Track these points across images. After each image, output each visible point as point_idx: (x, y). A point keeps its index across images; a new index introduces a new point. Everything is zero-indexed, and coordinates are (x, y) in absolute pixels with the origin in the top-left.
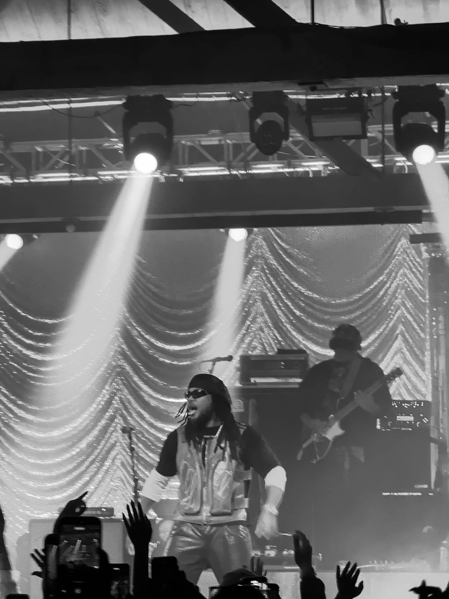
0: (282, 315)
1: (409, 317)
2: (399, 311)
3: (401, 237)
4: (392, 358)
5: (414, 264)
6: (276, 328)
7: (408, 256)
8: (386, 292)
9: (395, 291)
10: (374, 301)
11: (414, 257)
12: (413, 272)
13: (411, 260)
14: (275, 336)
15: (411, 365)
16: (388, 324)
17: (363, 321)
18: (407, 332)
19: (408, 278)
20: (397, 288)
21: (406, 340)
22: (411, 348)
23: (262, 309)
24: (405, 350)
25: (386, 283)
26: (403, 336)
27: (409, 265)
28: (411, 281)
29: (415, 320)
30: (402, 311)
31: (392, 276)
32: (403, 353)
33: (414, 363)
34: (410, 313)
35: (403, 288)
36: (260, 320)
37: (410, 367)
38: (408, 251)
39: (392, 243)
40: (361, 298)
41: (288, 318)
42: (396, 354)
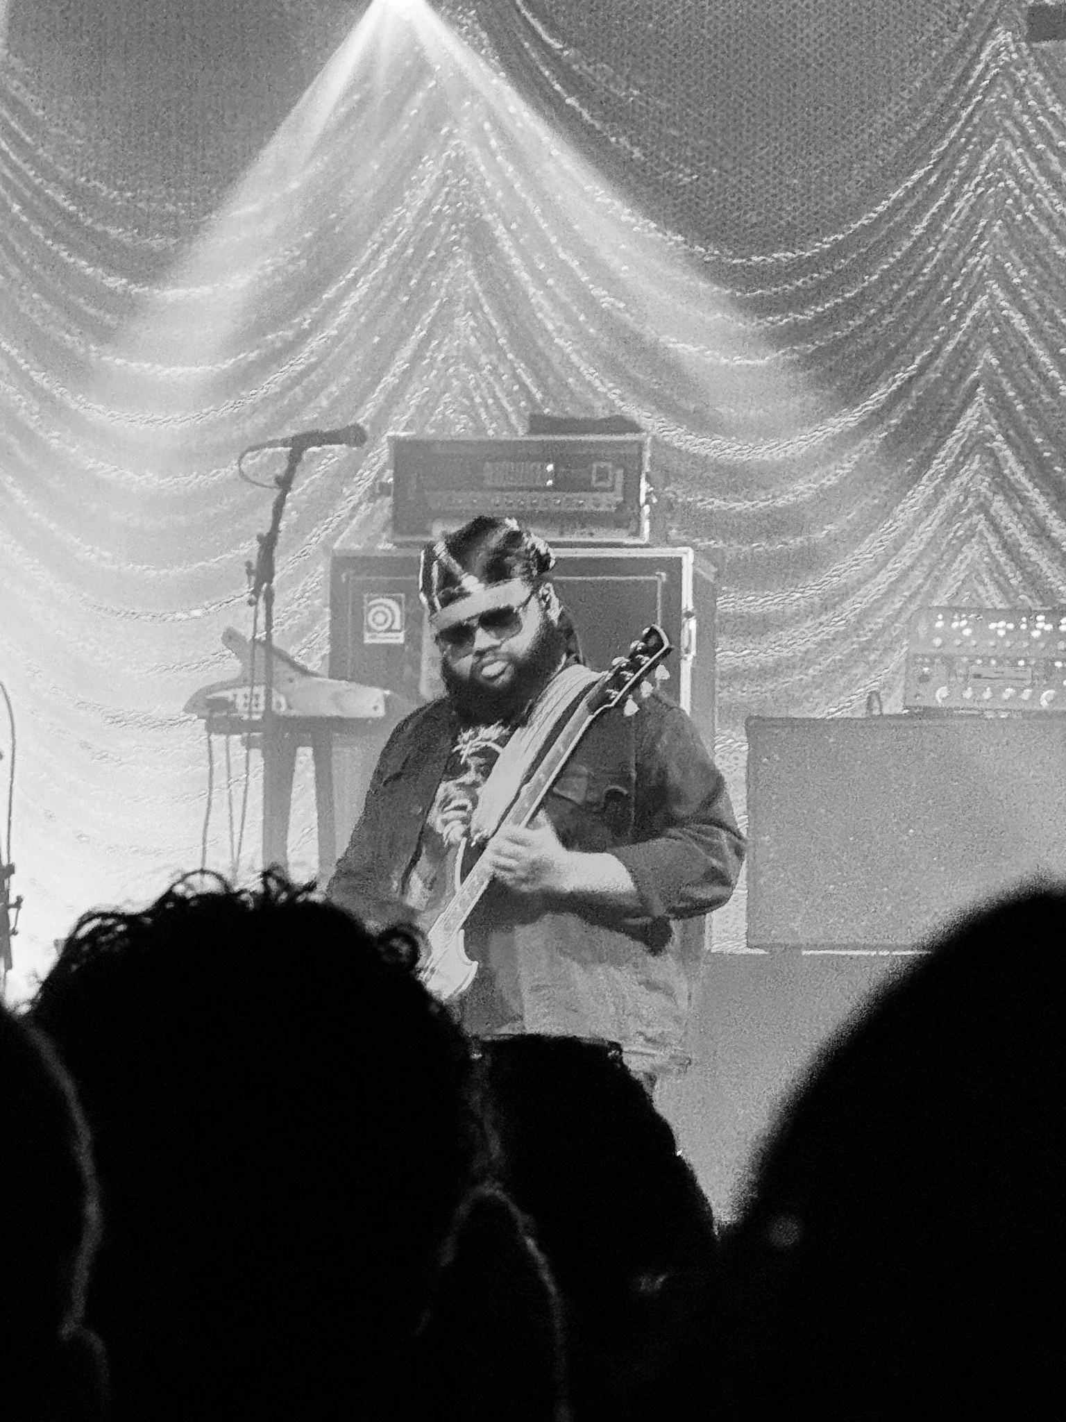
0: (547, 306)
1: (1018, 320)
2: (982, 300)
3: (994, 24)
4: (952, 473)
5: (1040, 127)
6: (523, 354)
7: (1019, 94)
8: (933, 228)
9: (969, 225)
10: (892, 260)
11: (1041, 101)
12: (1039, 158)
13: (1027, 110)
14: (523, 386)
15: (1024, 500)
16: (939, 347)
17: (847, 332)
18: (1009, 375)
19: (1019, 179)
20: (977, 209)
21: (1002, 407)
22: (1023, 434)
23: (471, 282)
24: (999, 442)
25: (933, 192)
26: (996, 392)
27: (1022, 128)
28: (1028, 190)
29: (1038, 332)
30: (992, 296)
31: (960, 169)
32: (992, 453)
33: (1033, 493)
34: (1023, 309)
35: (1000, 211)
36: (464, 323)
37: (1019, 506)
38: (1020, 76)
39: (961, 47)
40: (839, 249)
41: (571, 319)
42: (966, 453)
